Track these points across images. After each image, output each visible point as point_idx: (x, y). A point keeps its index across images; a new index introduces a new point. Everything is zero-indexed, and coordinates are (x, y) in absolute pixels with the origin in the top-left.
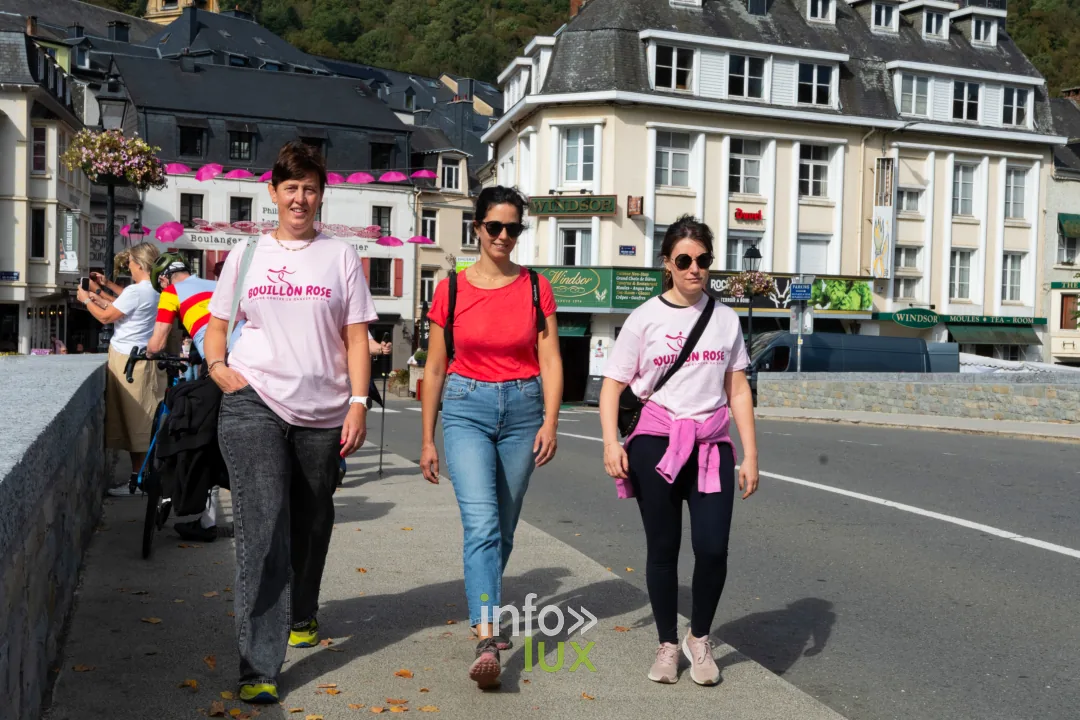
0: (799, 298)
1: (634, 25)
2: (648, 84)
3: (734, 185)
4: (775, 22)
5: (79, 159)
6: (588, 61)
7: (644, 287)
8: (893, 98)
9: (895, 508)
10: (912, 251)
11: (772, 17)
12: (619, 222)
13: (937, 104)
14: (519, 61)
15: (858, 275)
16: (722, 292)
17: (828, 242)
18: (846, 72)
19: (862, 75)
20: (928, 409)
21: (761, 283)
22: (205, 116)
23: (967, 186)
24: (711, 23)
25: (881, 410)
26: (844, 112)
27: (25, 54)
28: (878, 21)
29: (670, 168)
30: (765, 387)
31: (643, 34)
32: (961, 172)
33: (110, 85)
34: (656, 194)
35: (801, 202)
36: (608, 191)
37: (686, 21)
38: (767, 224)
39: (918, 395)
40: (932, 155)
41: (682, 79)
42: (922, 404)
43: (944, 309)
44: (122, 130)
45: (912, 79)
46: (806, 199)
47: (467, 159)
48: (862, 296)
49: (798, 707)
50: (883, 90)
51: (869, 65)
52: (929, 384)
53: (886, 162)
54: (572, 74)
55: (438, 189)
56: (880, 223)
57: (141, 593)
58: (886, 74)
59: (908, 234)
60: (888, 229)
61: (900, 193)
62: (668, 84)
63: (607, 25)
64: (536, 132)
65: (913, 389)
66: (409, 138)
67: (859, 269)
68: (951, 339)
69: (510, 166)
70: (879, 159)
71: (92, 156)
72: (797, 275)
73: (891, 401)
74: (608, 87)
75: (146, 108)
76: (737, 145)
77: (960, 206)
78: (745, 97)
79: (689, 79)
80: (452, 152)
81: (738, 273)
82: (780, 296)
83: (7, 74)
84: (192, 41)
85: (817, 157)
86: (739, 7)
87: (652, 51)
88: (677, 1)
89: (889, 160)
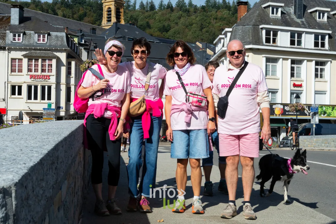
0: (314, 111)
1: (258, 23)
2: (263, 43)
3: (292, 75)
4: (306, 21)
6: (243, 36)
14: (221, 36)
16: (289, 111)
17: (325, 94)
18: (330, 37)
19: (335, 38)
21: (300, 106)
24: (284, 22)
26: (330, 50)
27: (66, 39)
29: (271, 70)
30: (302, 141)
31: (261, 27)
35: (316, 80)
37: (276, 22)
38: (304, 88)
41: (274, 41)
46: (317, 79)
62: (270, 43)
63: (249, 24)
64: (225, 59)
74: (249, 44)
76: (293, 62)
78: (296, 46)
79: (276, 41)
81: (293, 104)
82: (309, 112)
83: (60, 45)
84: (116, 33)
85: (320, 66)
86: (294, 17)
87: (264, 32)
88: (273, 15)
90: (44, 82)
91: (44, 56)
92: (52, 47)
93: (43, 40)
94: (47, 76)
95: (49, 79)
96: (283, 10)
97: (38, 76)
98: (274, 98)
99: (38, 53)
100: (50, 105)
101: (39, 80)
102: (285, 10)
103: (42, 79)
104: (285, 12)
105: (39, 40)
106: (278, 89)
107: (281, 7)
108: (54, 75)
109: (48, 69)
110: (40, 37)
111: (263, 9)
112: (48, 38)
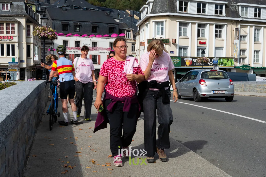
0: (215, 63)
2: (177, 11)
3: (199, 35)
5: (36, 33)
6: (162, 5)
7: (177, 61)
8: (239, 12)
9: (236, 116)
10: (244, 51)
12: (170, 45)
13: (250, 14)
14: (145, 6)
15: (230, 57)
16: (196, 62)
17: (223, 49)
18: (227, 6)
19: (231, 7)
20: (247, 91)
21: (205, 60)
22: (68, 21)
23: (258, 34)
26: (226, 16)
27: (25, 7)
29: (183, 32)
32: (256, 31)
33: (44, 15)
34: (179, 38)
35: (216, 39)
36: (167, 38)
38: (207, 45)
39: (245, 87)
40: (249, 27)
41: (185, 9)
42: (246, 89)
43: (252, 65)
44: (46, 26)
45: (244, 8)
46: (217, 38)
47: (133, 30)
48: (231, 62)
49: (206, 164)
50: (236, 11)
51: (233, 4)
52: (248, 84)
53: (237, 29)
54: (158, 9)
56: (235, 44)
57: (49, 138)
58: (237, 7)
59: (243, 47)
60: (238, 46)
61: (241, 36)
62: (182, 11)
64: (149, 23)
65: (244, 85)
66: (118, 25)
67: (230, 56)
68: (254, 73)
69: (143, 32)
70: (235, 28)
71: (39, 32)
72: (215, 57)
73: (238, 89)
74: (167, 12)
75: (54, 20)
76: (199, 25)
77: (256, 39)
78: (201, 13)
79: (187, 9)
80: (129, 29)
81: (200, 57)
82: (210, 63)
83: (20, 12)
84: (65, 3)
85: (220, 28)
87: (178, 2)
89: (238, 28)
90: (8, 42)
91: (8, 21)
92: (14, 14)
93: (7, 9)
94: (11, 37)
95: (13, 39)
97: (4, 36)
98: (185, 52)
99: (3, 19)
100: (14, 60)
101: (4, 40)
103: (7, 39)
105: (3, 8)
106: (188, 46)
108: (16, 36)
109: (12, 32)
110: (4, 6)
112: (11, 7)
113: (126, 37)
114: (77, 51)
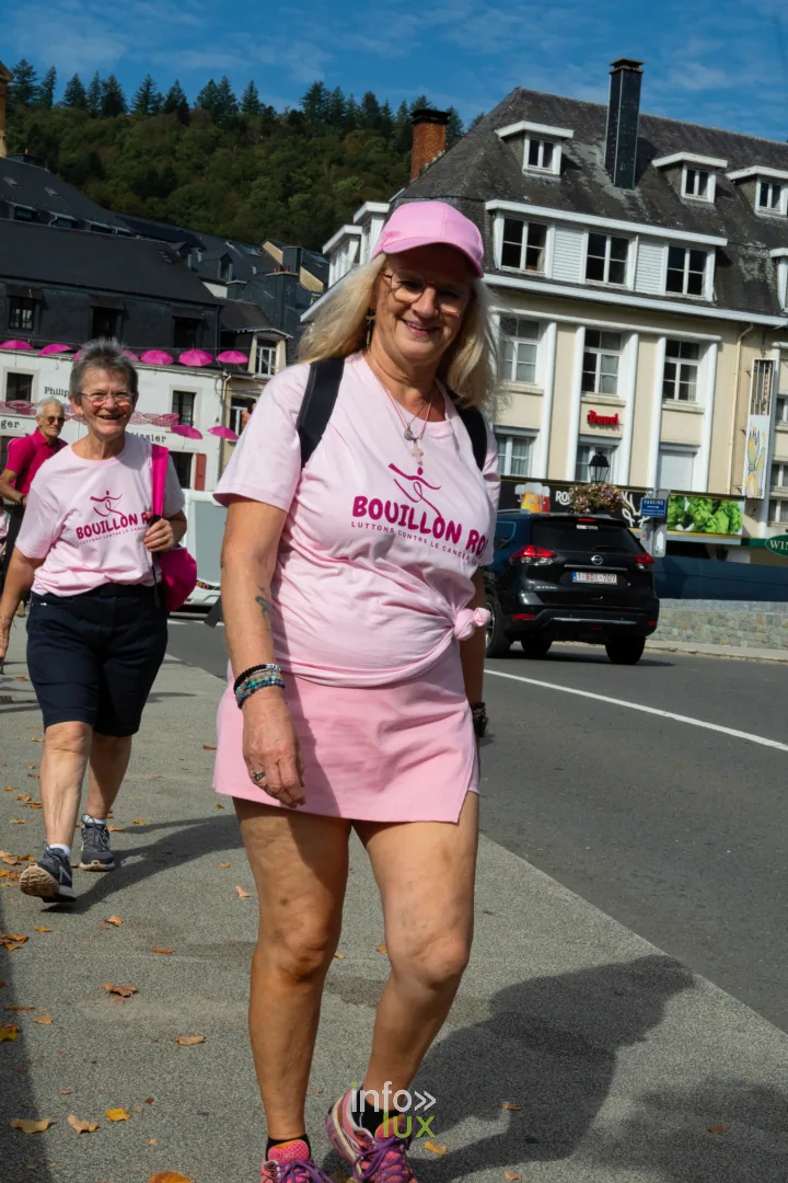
1: (480, 193)
2: (493, 262)
3: (587, 384)
4: (643, 199)
8: (776, 291)
11: (642, 192)
14: (348, 229)
15: (728, 493)
16: (568, 505)
17: (694, 454)
18: (723, 258)
19: (741, 263)
20: (779, 642)
21: (607, 495)
24: (569, 196)
25: (730, 643)
26: (718, 304)
28: (763, 202)
29: (515, 361)
31: (490, 205)
35: (665, 406)
37: (540, 193)
38: (625, 430)
39: (770, 627)
41: (533, 259)
42: (773, 637)
46: (670, 403)
47: (287, 341)
48: (731, 517)
50: (765, 281)
51: (750, 252)
53: (764, 365)
55: (251, 375)
56: (754, 434)
58: (769, 263)
60: (764, 442)
61: (781, 400)
62: (517, 264)
63: (449, 193)
65: (764, 618)
66: (219, 312)
67: (728, 487)
70: (756, 361)
72: (652, 489)
73: (740, 633)
76: (593, 338)
78: (605, 282)
79: (541, 258)
80: (269, 331)
81: (584, 484)
82: (635, 514)
85: (686, 355)
86: (603, 178)
87: (499, 225)
88: (532, 168)
89: (769, 363)
96: (568, 152)
98: (523, 458)
102: (574, 153)
104: (577, 161)
106: (538, 430)
107: (563, 139)
111: (498, 142)
113: (252, 369)
114: (13, 420)
